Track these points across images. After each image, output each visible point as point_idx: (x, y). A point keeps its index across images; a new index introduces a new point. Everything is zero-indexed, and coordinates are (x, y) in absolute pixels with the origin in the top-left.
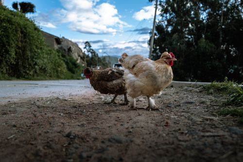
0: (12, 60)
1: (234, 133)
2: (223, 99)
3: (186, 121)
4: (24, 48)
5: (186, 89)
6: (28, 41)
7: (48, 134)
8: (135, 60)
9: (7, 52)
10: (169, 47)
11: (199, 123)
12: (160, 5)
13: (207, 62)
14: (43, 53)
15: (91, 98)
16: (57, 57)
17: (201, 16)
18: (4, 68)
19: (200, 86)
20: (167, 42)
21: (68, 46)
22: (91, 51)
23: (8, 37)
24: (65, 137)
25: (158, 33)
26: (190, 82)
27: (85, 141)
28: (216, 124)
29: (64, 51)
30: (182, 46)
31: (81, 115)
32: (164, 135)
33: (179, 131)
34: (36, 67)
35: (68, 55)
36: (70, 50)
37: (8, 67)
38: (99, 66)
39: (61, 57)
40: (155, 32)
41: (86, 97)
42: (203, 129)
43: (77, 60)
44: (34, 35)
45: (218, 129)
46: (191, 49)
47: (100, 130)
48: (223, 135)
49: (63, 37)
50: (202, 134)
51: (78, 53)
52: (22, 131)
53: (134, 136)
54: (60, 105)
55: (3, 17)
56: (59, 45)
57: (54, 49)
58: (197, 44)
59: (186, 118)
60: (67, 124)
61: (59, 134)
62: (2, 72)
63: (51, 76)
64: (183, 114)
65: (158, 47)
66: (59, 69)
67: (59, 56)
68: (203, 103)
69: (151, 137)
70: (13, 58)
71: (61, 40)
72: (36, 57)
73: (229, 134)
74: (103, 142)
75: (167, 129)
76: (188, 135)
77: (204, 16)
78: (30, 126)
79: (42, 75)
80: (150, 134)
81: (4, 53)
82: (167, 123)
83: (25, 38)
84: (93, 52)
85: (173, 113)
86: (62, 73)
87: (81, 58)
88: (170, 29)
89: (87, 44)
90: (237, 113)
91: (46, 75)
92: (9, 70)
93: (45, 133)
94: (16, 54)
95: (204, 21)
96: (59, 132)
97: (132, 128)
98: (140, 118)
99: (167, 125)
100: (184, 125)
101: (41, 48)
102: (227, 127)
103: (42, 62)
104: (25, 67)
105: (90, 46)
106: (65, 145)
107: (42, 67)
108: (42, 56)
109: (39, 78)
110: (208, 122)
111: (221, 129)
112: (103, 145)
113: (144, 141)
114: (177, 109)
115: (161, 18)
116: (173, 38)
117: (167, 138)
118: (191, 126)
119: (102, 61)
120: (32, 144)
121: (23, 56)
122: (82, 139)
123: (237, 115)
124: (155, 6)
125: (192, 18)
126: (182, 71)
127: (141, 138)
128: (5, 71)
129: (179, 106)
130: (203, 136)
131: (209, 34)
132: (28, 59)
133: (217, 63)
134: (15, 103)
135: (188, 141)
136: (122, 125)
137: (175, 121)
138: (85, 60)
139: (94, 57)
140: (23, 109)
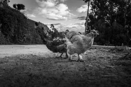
0: (12, 34)
1: (120, 75)
2: (120, 55)
3: (97, 68)
4: (19, 28)
5: (102, 50)
6: (20, 24)
7: (20, 74)
8: (72, 34)
9: (10, 30)
10: (96, 26)
11: (103, 69)
12: (91, 4)
13: (117, 35)
14: (29, 30)
15: (50, 54)
16: (36, 33)
17: (114, 10)
18: (8, 38)
19: (109, 48)
20: (95, 24)
21: (42, 27)
22: (54, 29)
23: (10, 22)
24: (29, 76)
25: (90, 19)
26: (105, 46)
27: (39, 78)
28: (112, 70)
29: (39, 29)
30: (103, 26)
31: (41, 64)
32: (82, 76)
33: (90, 74)
34: (25, 38)
35: (42, 32)
36: (43, 28)
37: (10, 38)
38: (58, 37)
39: (38, 32)
40: (88, 18)
41: (47, 54)
42: (104, 73)
43: (47, 34)
44: (24, 21)
45: (112, 73)
46: (108, 28)
47: (48, 72)
48: (113, 77)
49: (39, 22)
50: (102, 76)
51: (47, 30)
52: (7, 72)
53: (65, 76)
54: (32, 58)
55: (8, 12)
56: (37, 26)
57: (34, 28)
58: (111, 25)
59: (97, 66)
60: (32, 69)
61: (26, 74)
62: (7, 40)
63: (32, 43)
64: (96, 64)
65: (90, 27)
66: (37, 39)
67: (37, 32)
68: (109, 58)
69: (74, 77)
70: (13, 33)
71: (38, 24)
72: (24, 32)
73: (117, 76)
74: (47, 79)
75: (84, 72)
76: (94, 76)
77: (116, 9)
78: (12, 70)
79: (27, 42)
80: (74, 75)
81: (8, 31)
82: (86, 69)
83: (19, 23)
84: (55, 30)
85: (91, 63)
86: (38, 41)
87: (49, 33)
88: (96, 17)
89: (52, 25)
90: (125, 64)
91: (30, 42)
92: (11, 39)
93: (19, 73)
94: (14, 31)
95: (116, 12)
96: (27, 73)
97: (66, 71)
98: (72, 66)
99: (85, 70)
100: (95, 70)
101: (27, 28)
102: (118, 72)
103: (28, 35)
104: (19, 38)
105: (53, 27)
106: (27, 81)
107: (28, 38)
108: (28, 32)
109: (26, 43)
110: (108, 69)
111: (114, 73)
112: (47, 81)
113: (70, 79)
114: (93, 61)
115: (92, 11)
116: (98, 22)
117: (83, 77)
118: (98, 71)
119: (60, 34)
120: (10, 80)
121: (18, 32)
122: (37, 77)
123: (125, 65)
124: (88, 5)
125: (109, 11)
126: (104, 40)
127: (69, 77)
128: (8, 40)
129: (96, 59)
130: (103, 77)
131: (119, 19)
132: (20, 34)
133: (123, 35)
134: (9, 57)
135: (93, 79)
136: (61, 70)
137: (90, 68)
138: (51, 34)
139: (56, 32)
140: (12, 61)
